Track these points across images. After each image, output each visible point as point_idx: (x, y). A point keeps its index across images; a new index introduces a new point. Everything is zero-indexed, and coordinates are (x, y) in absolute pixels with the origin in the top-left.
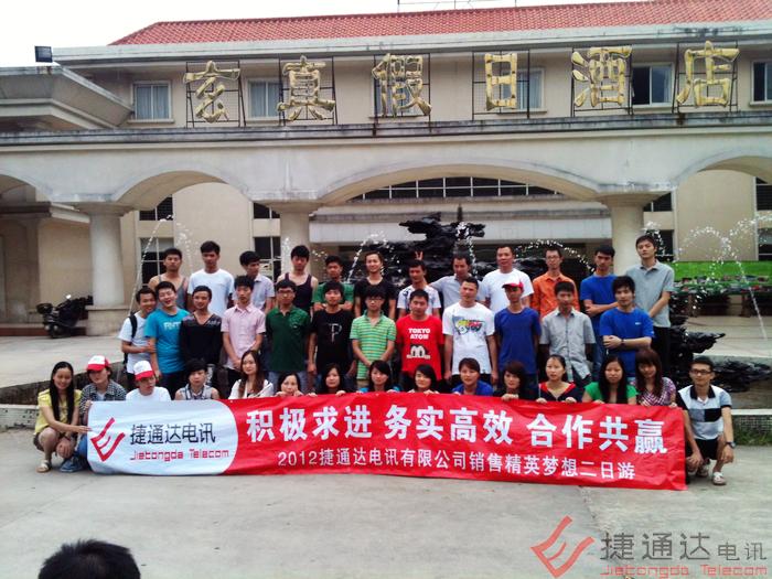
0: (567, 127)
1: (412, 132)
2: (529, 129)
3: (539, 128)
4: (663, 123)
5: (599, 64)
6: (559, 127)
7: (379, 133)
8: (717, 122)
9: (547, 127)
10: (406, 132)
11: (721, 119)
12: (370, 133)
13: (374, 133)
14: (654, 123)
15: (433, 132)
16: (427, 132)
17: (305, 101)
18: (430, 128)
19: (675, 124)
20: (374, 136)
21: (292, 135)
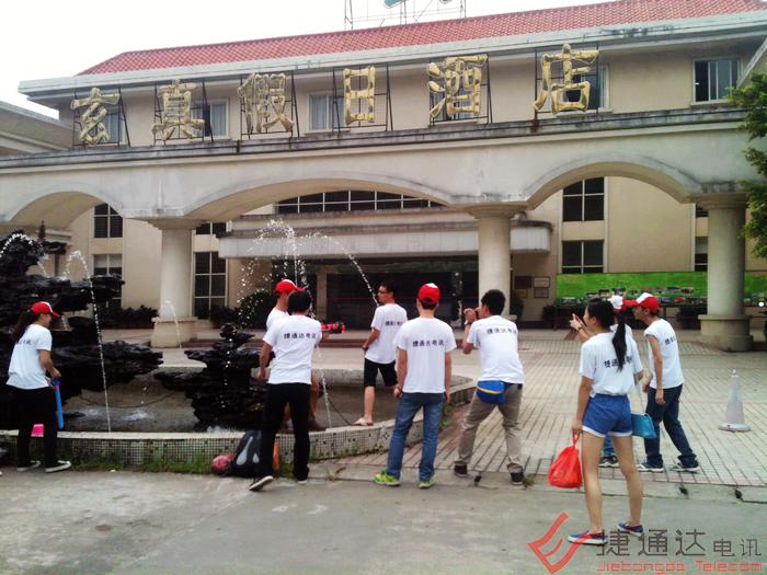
0: (420, 139)
1: (273, 148)
2: (384, 141)
3: (394, 140)
4: (516, 132)
5: (455, 74)
6: (413, 139)
7: (242, 150)
8: (573, 128)
9: (401, 140)
10: (267, 149)
11: (577, 124)
12: (234, 151)
13: (238, 150)
14: (507, 132)
15: (293, 147)
16: (287, 147)
17: (177, 121)
18: (290, 144)
19: (528, 131)
20: (238, 153)
21: (162, 154)
